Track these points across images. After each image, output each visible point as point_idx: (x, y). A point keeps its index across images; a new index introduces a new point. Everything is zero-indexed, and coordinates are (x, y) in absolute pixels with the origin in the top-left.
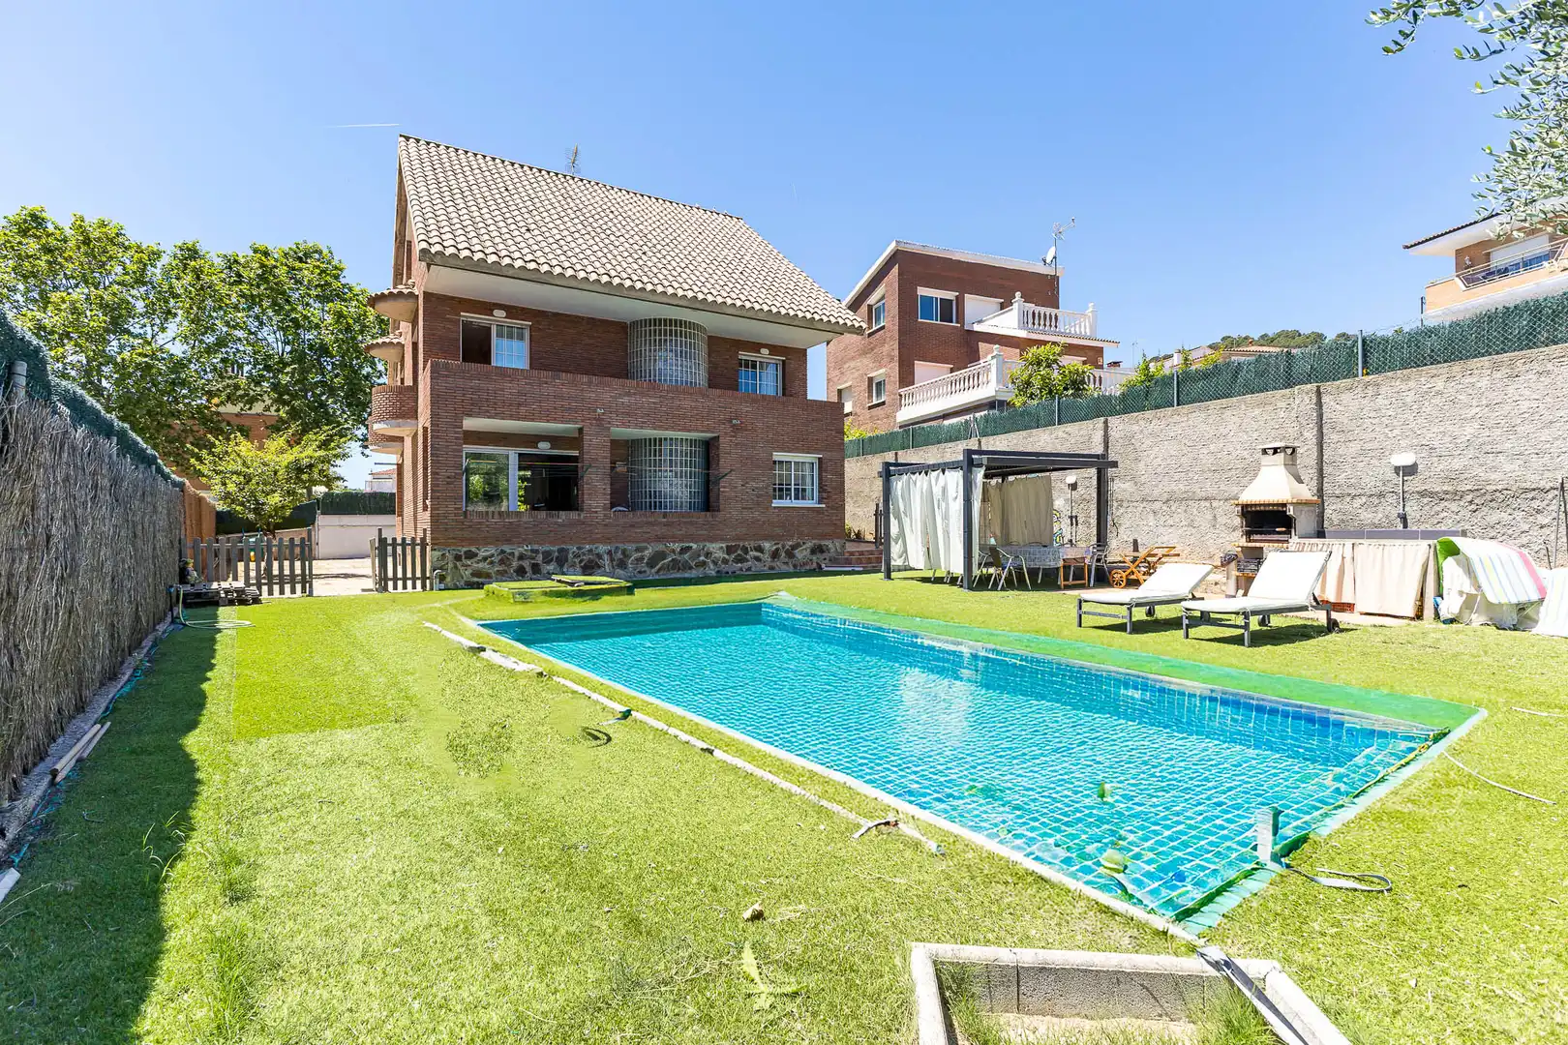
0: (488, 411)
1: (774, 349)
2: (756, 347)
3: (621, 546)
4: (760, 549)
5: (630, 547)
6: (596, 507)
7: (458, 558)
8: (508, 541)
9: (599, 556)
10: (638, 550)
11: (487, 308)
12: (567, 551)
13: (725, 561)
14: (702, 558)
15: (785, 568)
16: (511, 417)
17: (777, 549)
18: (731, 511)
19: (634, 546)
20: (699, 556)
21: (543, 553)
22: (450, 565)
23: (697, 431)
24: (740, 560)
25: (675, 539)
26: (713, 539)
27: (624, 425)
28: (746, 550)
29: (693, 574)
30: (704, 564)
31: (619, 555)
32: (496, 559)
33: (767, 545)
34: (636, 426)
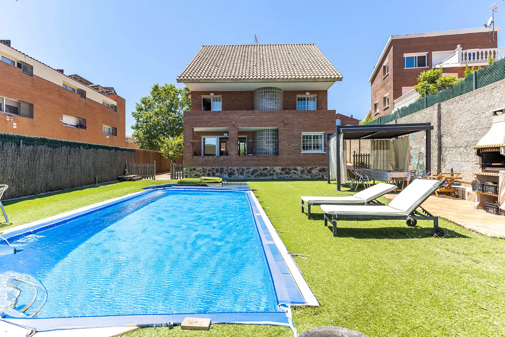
0: (199, 125)
1: (312, 92)
2: (304, 92)
3: (241, 167)
4: (296, 169)
5: (245, 168)
6: (233, 154)
7: (191, 170)
8: (205, 165)
9: (234, 171)
10: (248, 169)
11: (208, 93)
12: (223, 169)
13: (281, 174)
14: (272, 172)
15: (306, 177)
16: (206, 127)
17: (303, 170)
18: (284, 155)
19: (246, 168)
20: (271, 171)
21: (216, 169)
22: (189, 172)
23: (270, 126)
24: (287, 173)
25: (261, 165)
26: (276, 166)
27: (242, 126)
28: (290, 170)
29: (269, 177)
30: (272, 174)
31: (241, 170)
32: (202, 171)
33: (299, 168)
34: (247, 126)
